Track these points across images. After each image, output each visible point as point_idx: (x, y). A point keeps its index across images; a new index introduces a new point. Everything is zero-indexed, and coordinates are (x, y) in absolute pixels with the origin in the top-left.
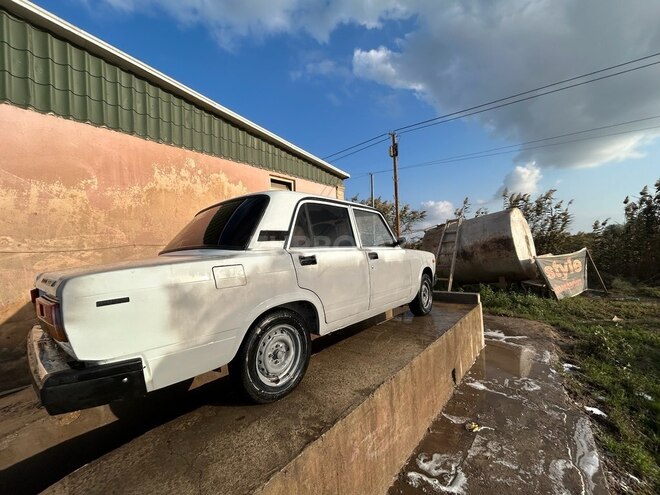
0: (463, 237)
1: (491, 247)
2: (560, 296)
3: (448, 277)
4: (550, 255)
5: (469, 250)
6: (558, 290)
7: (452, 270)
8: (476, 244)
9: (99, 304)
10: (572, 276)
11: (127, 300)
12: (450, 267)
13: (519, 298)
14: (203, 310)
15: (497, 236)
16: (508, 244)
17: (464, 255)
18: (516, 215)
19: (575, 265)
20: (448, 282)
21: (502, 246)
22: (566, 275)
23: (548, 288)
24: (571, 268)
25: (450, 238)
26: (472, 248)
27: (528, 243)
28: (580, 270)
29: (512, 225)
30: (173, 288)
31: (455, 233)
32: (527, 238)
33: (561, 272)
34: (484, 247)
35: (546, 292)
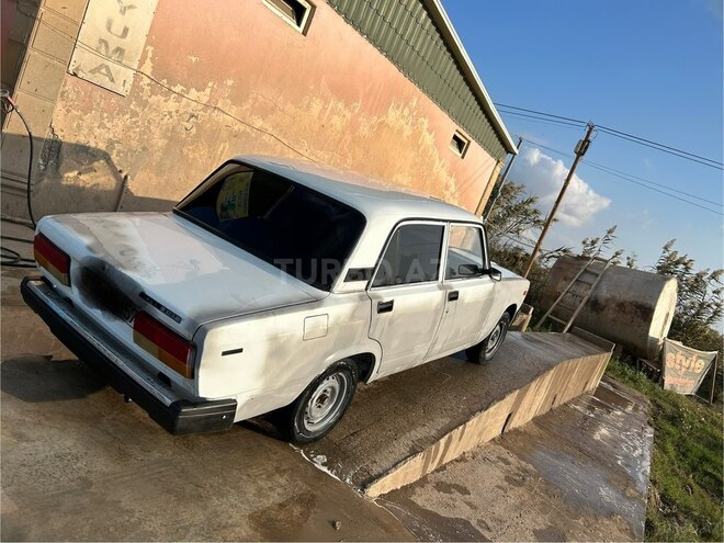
0: (603, 283)
1: (628, 309)
2: (667, 386)
3: (567, 321)
4: (680, 344)
5: (603, 302)
6: (669, 380)
7: (575, 314)
8: (613, 299)
9: (224, 354)
10: (689, 373)
11: (240, 351)
12: (574, 311)
13: (630, 372)
14: (288, 359)
15: (640, 300)
16: (647, 313)
17: (595, 305)
18: (671, 287)
19: (697, 364)
20: (565, 326)
21: (639, 313)
22: (683, 370)
23: (661, 374)
24: (692, 366)
25: (588, 278)
26: (607, 300)
27: (666, 322)
28: (699, 371)
29: (662, 295)
30: (274, 339)
31: (597, 275)
32: (668, 315)
33: (681, 365)
34: (621, 306)
35: (657, 377)
